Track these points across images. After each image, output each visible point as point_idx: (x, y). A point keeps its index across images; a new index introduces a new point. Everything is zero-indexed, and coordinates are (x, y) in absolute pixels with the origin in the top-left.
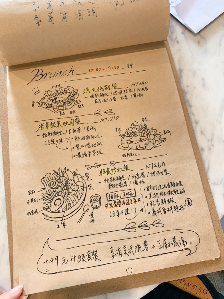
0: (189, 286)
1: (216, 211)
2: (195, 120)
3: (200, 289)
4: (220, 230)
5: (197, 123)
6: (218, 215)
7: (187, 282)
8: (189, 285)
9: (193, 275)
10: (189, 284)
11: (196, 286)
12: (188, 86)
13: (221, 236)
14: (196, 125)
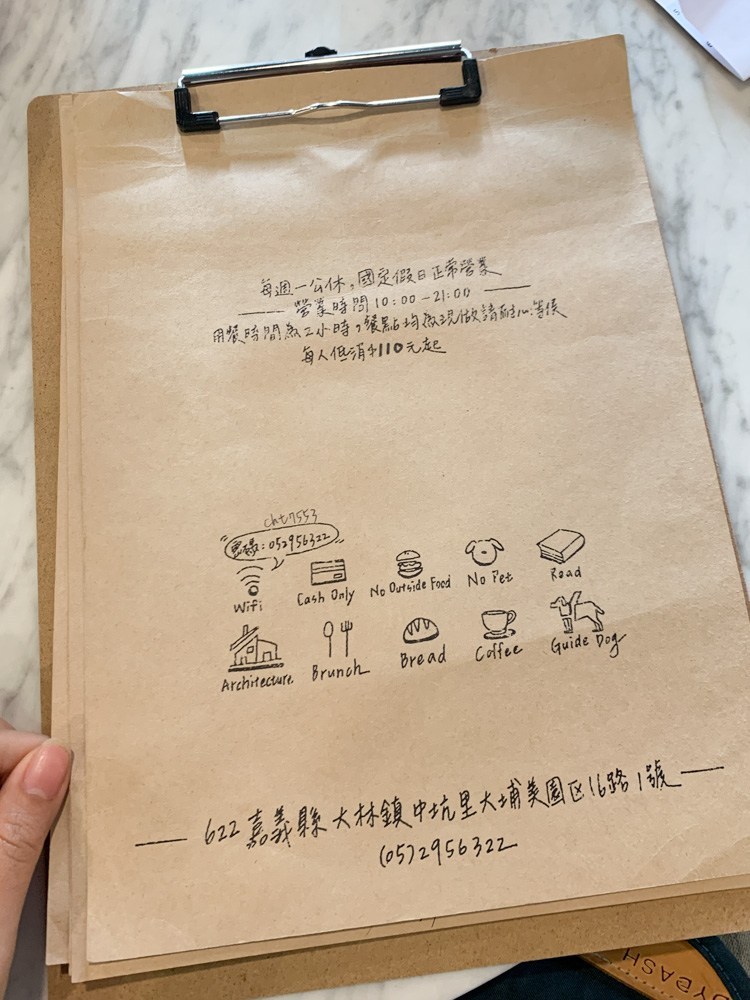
0: (664, 980)
2: (723, 381)
3: (702, 993)
5: (727, 390)
7: (659, 965)
8: (666, 975)
9: (683, 936)
10: (663, 971)
11: (690, 982)
12: (704, 261)
14: (725, 399)
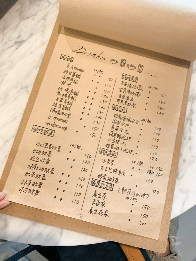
1: (172, 206)
4: (168, 222)
6: (171, 210)
13: (166, 227)
